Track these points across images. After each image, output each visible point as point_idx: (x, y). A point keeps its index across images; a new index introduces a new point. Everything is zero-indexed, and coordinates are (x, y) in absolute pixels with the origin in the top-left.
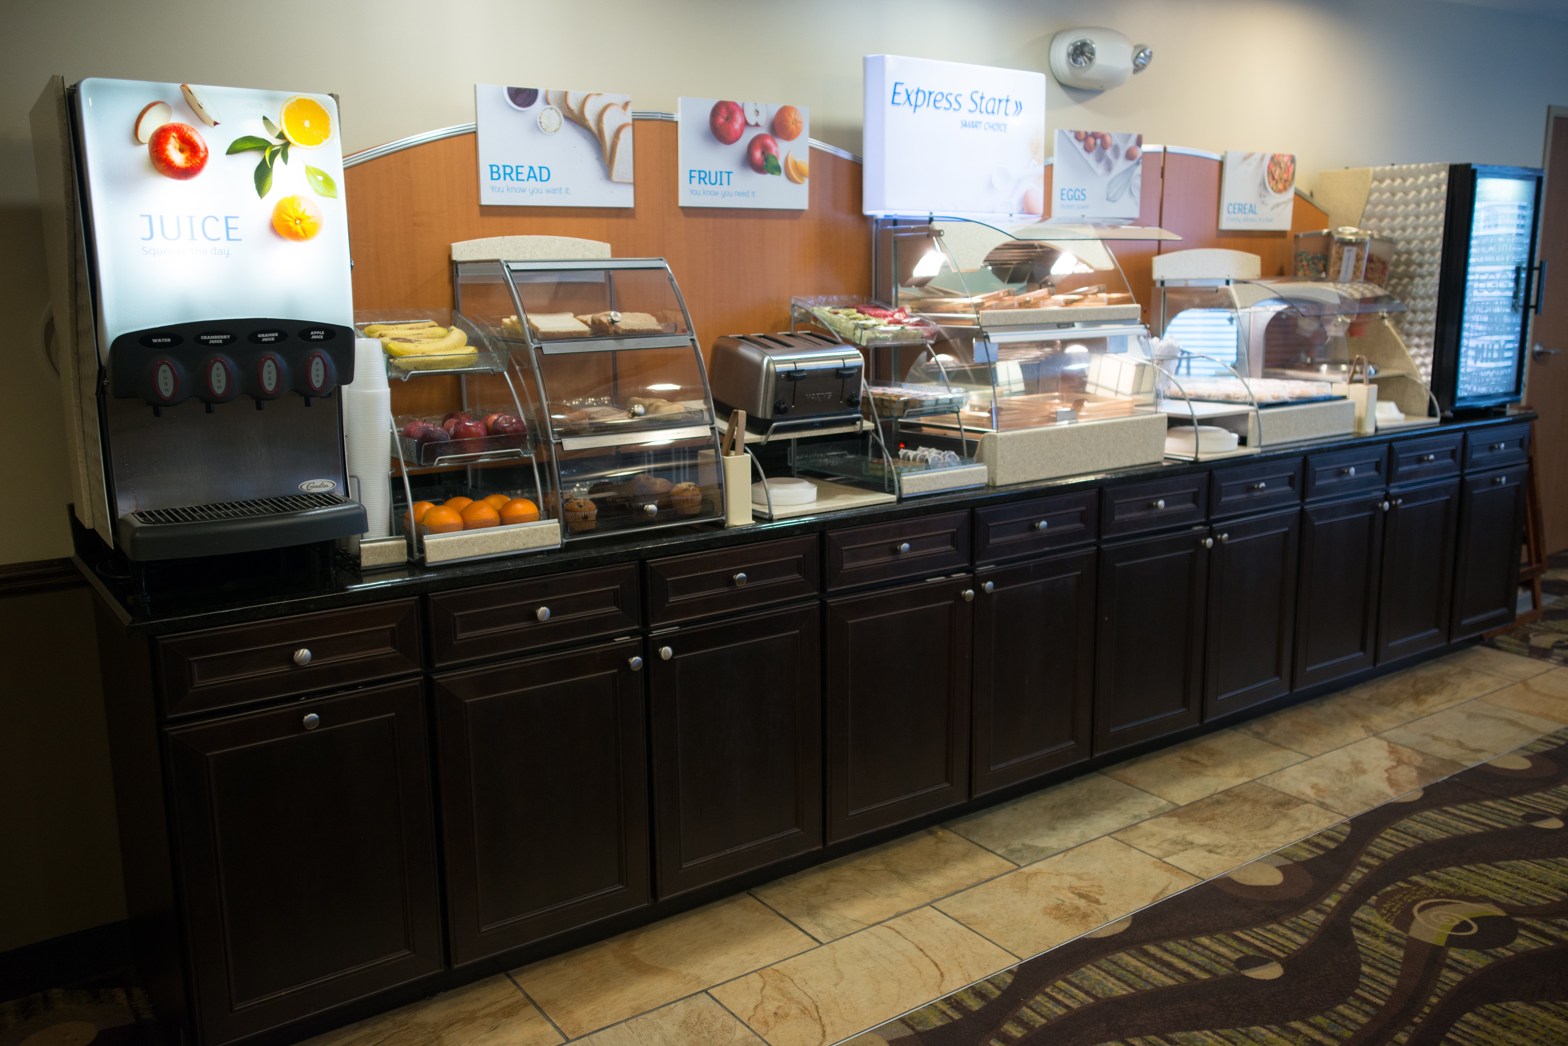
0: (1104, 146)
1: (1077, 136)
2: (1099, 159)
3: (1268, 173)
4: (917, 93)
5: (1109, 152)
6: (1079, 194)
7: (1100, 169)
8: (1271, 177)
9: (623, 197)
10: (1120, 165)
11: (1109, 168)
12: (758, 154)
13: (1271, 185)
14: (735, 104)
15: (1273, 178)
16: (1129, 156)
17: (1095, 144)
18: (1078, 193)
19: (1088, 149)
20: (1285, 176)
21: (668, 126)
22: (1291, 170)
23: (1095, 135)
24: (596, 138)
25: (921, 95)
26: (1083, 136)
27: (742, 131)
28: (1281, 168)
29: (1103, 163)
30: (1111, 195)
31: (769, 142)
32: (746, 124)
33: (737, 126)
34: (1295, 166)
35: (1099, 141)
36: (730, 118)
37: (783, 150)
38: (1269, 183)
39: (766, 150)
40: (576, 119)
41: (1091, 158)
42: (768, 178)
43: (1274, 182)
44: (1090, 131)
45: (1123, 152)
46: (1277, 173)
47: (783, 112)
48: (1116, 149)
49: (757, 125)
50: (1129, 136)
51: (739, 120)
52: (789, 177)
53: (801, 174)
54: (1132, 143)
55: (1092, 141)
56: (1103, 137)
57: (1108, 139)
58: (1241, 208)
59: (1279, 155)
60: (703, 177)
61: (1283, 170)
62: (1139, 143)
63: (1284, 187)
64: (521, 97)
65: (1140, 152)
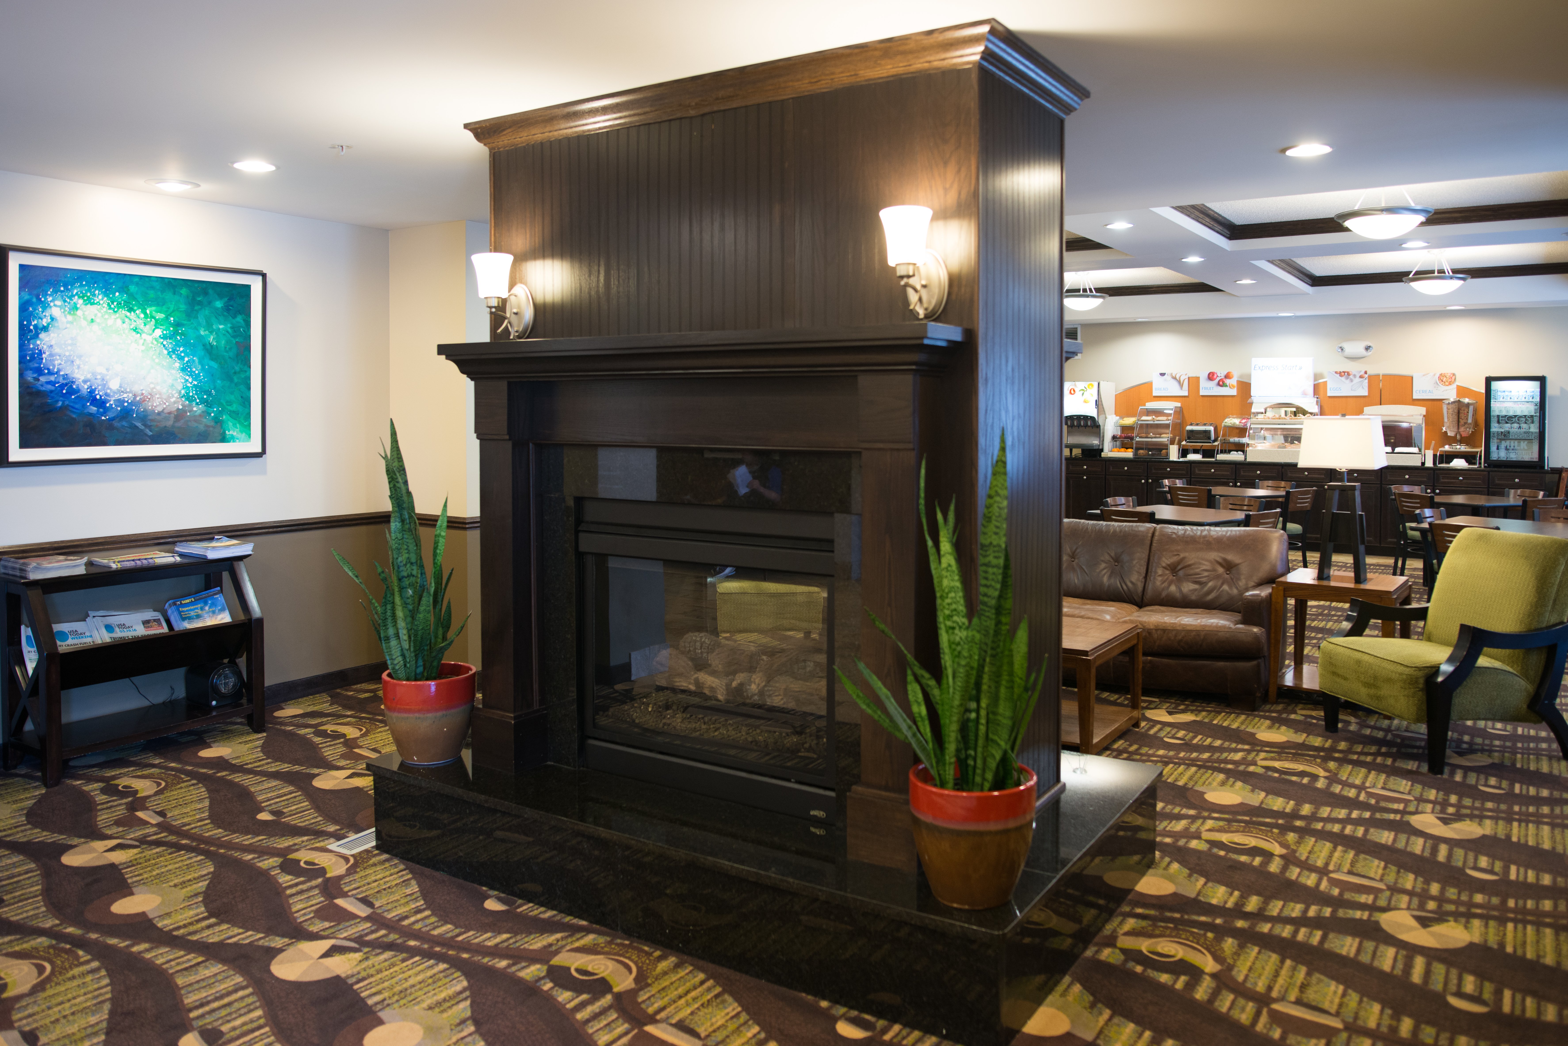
0: (1348, 375)
1: (1336, 373)
2: (1346, 379)
4: (1262, 367)
5: (1351, 377)
6: (1338, 389)
7: (1348, 381)
8: (1440, 380)
9: (1186, 394)
10: (1357, 380)
11: (1352, 381)
12: (1221, 383)
14: (1215, 372)
15: (1442, 381)
16: (1361, 377)
17: (1344, 374)
19: (1341, 376)
20: (1450, 380)
21: (1198, 378)
22: (1453, 378)
23: (1344, 372)
24: (1179, 382)
26: (1338, 372)
28: (1447, 377)
29: (1348, 379)
30: (1351, 389)
31: (1225, 380)
32: (1218, 376)
33: (1216, 377)
34: (1456, 376)
35: (1346, 373)
36: (1214, 375)
37: (1228, 381)
38: (1440, 382)
39: (1223, 382)
40: (1175, 378)
41: (1343, 379)
42: (1224, 388)
43: (1443, 383)
44: (1341, 371)
45: (1358, 376)
46: (1444, 379)
47: (1229, 373)
48: (1354, 375)
49: (1221, 376)
50: (1361, 371)
51: (1216, 375)
52: (1230, 388)
53: (1234, 387)
54: (1362, 373)
55: (1342, 373)
56: (1348, 372)
57: (1350, 372)
58: (1424, 392)
59: (1445, 373)
60: (1206, 388)
62: (1366, 373)
63: (1450, 384)
64: (1162, 374)
65: (1366, 376)
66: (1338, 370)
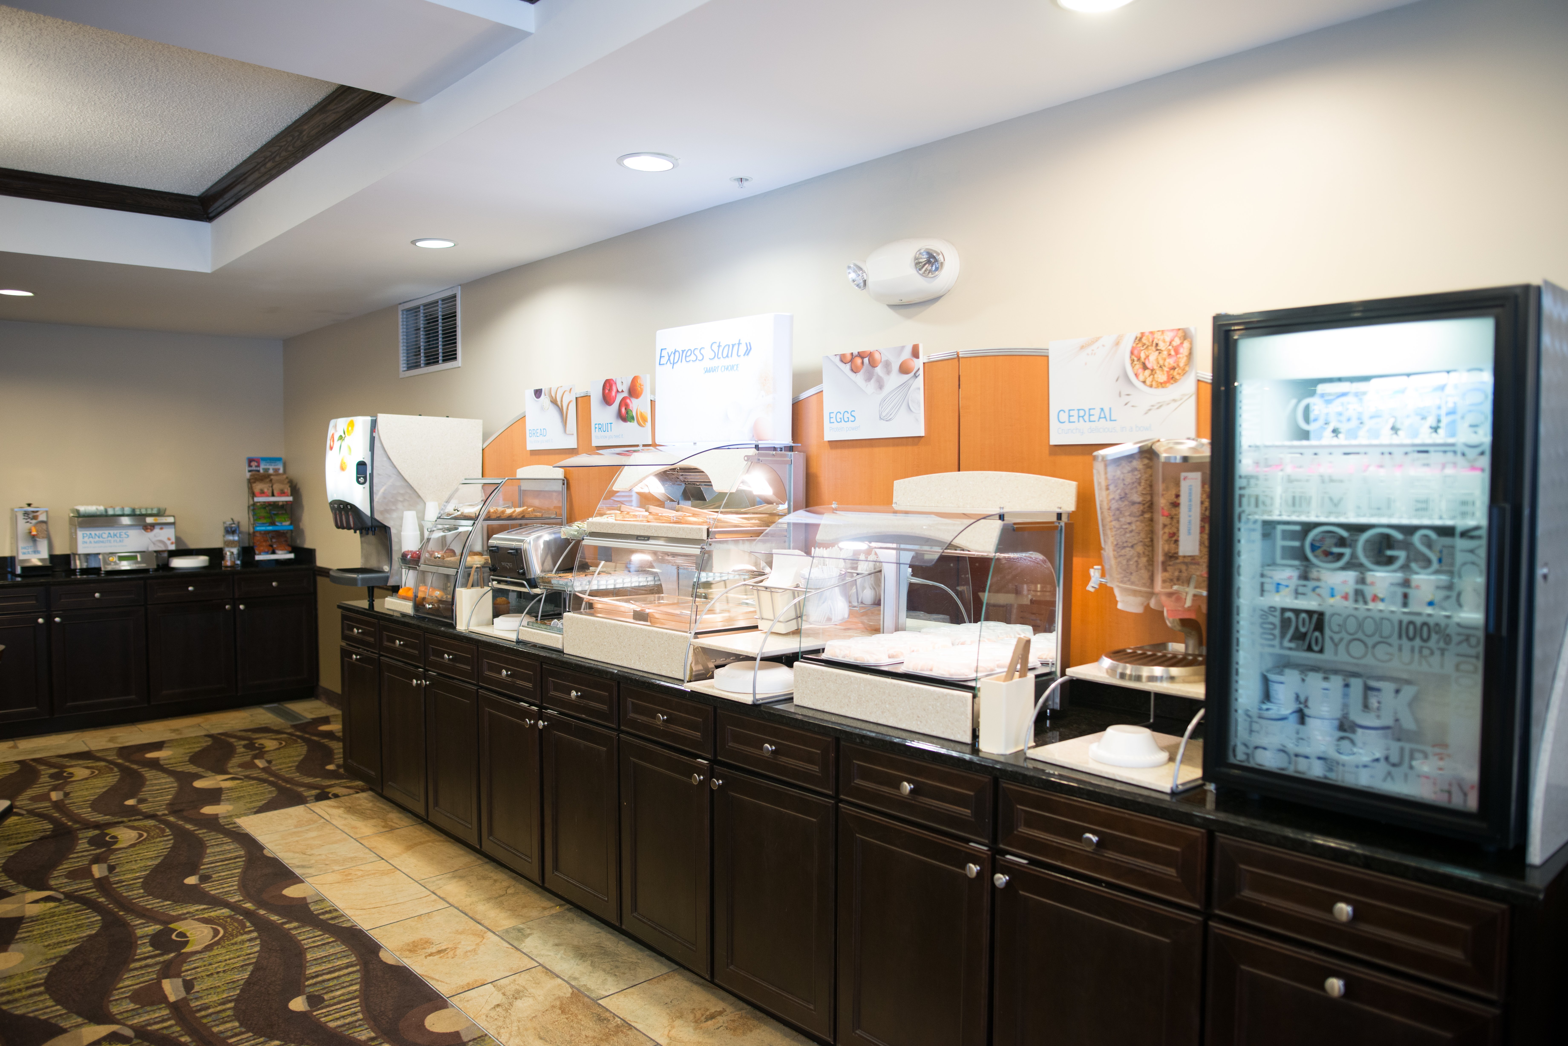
0: (873, 364)
1: (843, 359)
2: (869, 379)
3: (1133, 361)
4: (674, 353)
5: (879, 370)
6: (849, 415)
7: (871, 387)
8: (1138, 366)
9: (572, 443)
10: (895, 380)
11: (880, 386)
12: (623, 410)
13: (1141, 378)
14: (612, 380)
15: (1145, 367)
16: (904, 369)
17: (863, 363)
18: (846, 415)
19: (854, 370)
20: (1171, 362)
21: (588, 400)
22: (1184, 351)
23: (861, 355)
24: (561, 410)
25: (677, 354)
26: (849, 357)
27: (616, 396)
28: (1160, 351)
29: (873, 381)
30: (884, 414)
31: (628, 401)
32: (618, 391)
33: (614, 394)
34: (1191, 343)
35: (866, 360)
36: (611, 390)
37: (634, 405)
38: (1136, 375)
39: (627, 406)
40: (554, 402)
41: (859, 378)
42: (628, 425)
43: (1147, 372)
44: (855, 353)
45: (895, 367)
46: (1153, 359)
47: (635, 380)
48: (887, 365)
49: (622, 391)
50: (903, 347)
51: (614, 390)
52: (639, 424)
53: (644, 420)
54: (907, 354)
55: (858, 361)
56: (870, 355)
57: (877, 356)
58: (1085, 415)
59: (1152, 333)
60: (601, 427)
61: (1165, 353)
62: (915, 354)
63: (1172, 379)
64: (538, 393)
65: (918, 364)
66: (848, 352)
